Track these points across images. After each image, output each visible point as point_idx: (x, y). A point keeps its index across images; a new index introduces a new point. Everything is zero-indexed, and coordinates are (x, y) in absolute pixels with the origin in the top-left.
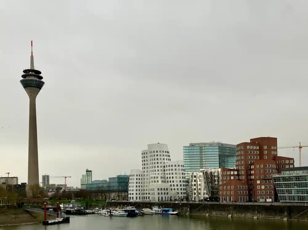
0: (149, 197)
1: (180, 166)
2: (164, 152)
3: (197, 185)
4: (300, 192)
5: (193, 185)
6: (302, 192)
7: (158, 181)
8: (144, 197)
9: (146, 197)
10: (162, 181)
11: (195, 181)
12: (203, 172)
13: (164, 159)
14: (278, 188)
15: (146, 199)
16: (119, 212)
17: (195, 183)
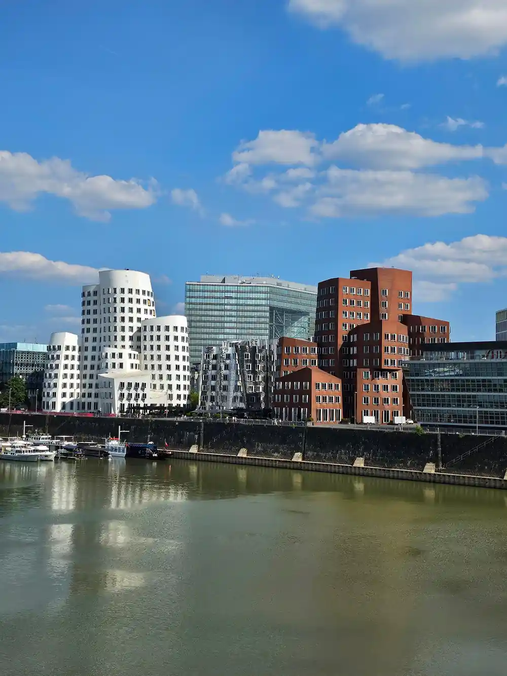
0: (96, 405)
1: (179, 329)
2: (141, 292)
3: (218, 379)
4: (464, 401)
5: (210, 378)
6: (469, 401)
7: (121, 365)
8: (84, 404)
9: (89, 404)
10: (132, 365)
11: (214, 367)
12: (236, 347)
13: (139, 310)
14: (413, 390)
15: (89, 408)
16: (19, 449)
17: (214, 372)
